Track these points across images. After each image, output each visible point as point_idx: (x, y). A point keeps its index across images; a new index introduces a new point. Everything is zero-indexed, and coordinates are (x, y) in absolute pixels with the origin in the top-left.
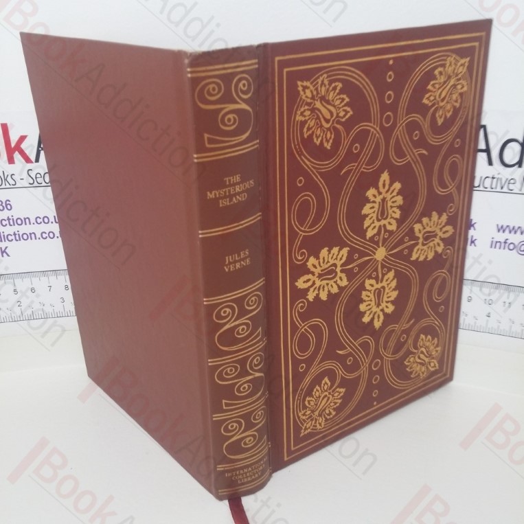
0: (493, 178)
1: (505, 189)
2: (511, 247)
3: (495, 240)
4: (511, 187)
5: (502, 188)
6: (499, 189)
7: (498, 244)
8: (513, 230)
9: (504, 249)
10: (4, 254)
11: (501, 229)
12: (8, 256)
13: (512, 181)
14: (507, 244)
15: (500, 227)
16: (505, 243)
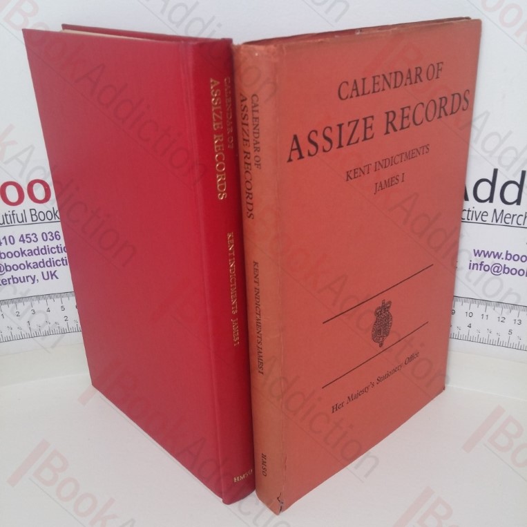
0: (469, 211)
1: (479, 220)
2: (487, 268)
3: (472, 263)
4: (484, 218)
5: (477, 220)
6: (474, 220)
7: (476, 266)
8: (487, 254)
9: (480, 270)
10: (54, 277)
11: (477, 253)
12: (57, 278)
13: (485, 214)
14: (483, 267)
15: (476, 252)
16: (481, 265)
